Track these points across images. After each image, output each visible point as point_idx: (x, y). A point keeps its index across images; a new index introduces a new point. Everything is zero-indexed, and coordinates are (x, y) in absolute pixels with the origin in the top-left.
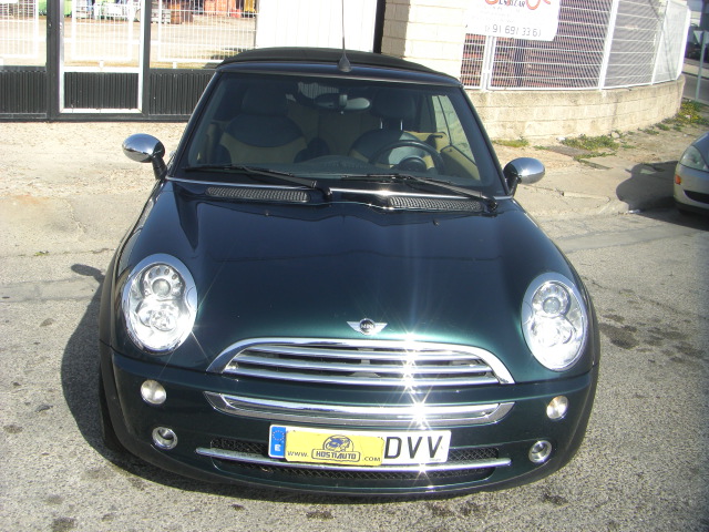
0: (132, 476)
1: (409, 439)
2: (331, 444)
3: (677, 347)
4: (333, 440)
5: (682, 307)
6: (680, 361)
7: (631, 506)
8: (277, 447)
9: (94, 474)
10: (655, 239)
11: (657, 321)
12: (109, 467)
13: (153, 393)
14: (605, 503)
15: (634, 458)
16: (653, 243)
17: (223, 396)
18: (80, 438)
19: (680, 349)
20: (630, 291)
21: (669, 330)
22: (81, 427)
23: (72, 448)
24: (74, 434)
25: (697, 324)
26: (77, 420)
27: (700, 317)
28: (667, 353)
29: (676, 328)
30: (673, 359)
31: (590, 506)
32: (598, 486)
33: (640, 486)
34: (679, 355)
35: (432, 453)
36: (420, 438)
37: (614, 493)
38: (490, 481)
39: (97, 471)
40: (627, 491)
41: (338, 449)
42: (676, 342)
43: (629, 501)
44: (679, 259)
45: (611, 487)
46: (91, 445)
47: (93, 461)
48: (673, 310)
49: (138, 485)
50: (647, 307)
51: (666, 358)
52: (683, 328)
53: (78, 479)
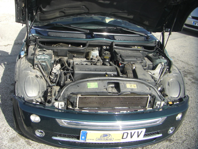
0: (27, 140)
1: (131, 133)
2: (103, 136)
3: (192, 78)
4: (104, 135)
5: (190, 63)
6: (194, 83)
7: (193, 141)
8: (83, 138)
9: (12, 139)
10: (176, 38)
11: (184, 68)
12: (18, 136)
13: (35, 118)
14: (185, 140)
15: (190, 122)
16: (176, 39)
17: (63, 120)
18: (6, 124)
19: (193, 78)
20: (173, 57)
21: (188, 71)
22: (6, 118)
23: (4, 128)
24: (4, 122)
25: (195, 69)
26: (5, 116)
27: (196, 66)
28: (189, 80)
29: (190, 71)
30: (192, 82)
31: (180, 142)
32: (181, 134)
33: (194, 133)
34: (193, 81)
35: (138, 136)
36: (135, 132)
37: (187, 136)
38: (155, 141)
39: (13, 138)
40: (191, 135)
41: (106, 137)
42: (191, 76)
43: (192, 139)
44: (184, 45)
45: (185, 134)
46: (10, 126)
47: (12, 134)
48: (187, 64)
49: (29, 144)
50: (180, 63)
51: (190, 82)
52: (192, 71)
53: (7, 142)
